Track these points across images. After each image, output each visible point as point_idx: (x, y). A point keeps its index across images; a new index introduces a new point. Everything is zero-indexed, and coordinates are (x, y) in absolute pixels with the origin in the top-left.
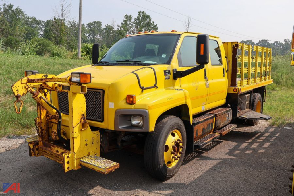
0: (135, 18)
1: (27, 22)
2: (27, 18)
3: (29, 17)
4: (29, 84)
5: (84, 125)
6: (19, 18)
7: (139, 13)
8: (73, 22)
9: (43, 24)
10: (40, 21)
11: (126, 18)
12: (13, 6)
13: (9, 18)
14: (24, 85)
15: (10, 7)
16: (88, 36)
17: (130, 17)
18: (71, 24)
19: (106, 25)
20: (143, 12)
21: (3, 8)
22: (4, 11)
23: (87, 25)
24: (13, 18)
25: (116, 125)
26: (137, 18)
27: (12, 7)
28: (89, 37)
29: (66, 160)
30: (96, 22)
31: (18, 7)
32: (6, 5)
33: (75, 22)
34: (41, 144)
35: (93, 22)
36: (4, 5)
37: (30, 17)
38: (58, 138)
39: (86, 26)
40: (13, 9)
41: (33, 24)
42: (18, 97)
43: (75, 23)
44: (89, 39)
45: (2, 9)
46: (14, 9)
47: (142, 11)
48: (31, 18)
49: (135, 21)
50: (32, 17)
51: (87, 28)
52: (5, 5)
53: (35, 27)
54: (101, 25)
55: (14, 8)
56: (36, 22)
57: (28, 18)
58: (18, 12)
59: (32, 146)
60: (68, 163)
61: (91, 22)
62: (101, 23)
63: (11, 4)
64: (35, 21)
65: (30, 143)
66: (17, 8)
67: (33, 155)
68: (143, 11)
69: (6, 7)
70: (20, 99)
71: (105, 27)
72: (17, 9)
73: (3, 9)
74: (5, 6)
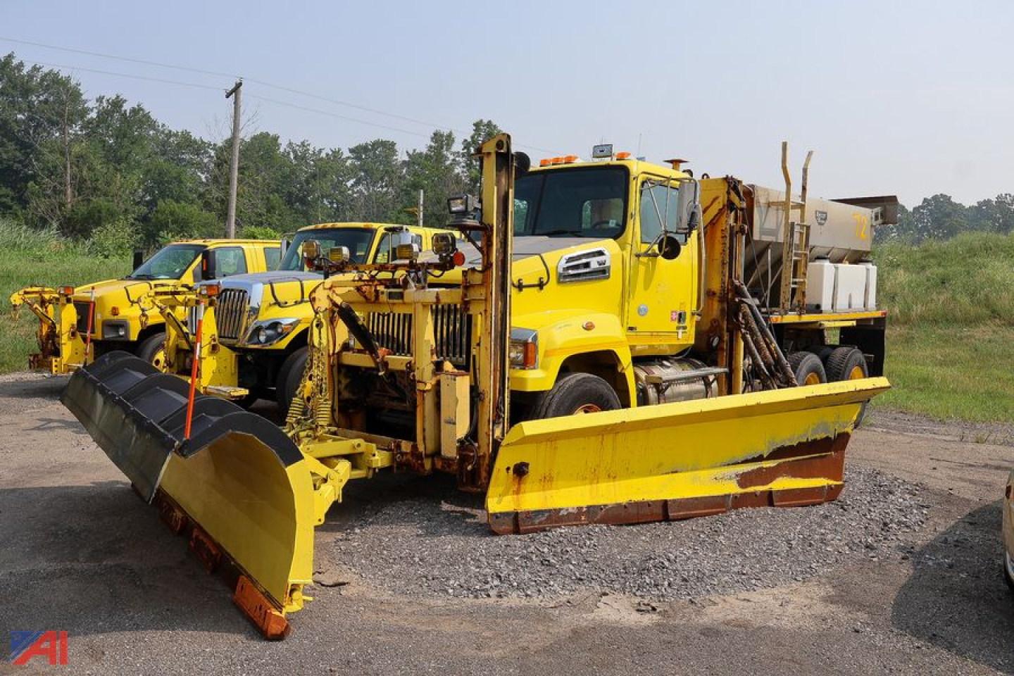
0: (465, 141)
1: (163, 146)
2: (167, 135)
3: (170, 131)
4: (26, 296)
5: (73, 334)
6: (141, 137)
7: (477, 125)
8: (300, 146)
9: (213, 153)
10: (203, 142)
11: (436, 143)
12: (125, 101)
13: (112, 136)
14: (21, 297)
15: (117, 104)
16: (352, 186)
17: (450, 139)
18: (295, 152)
19: (411, 152)
20: (489, 124)
21: (96, 108)
22: (98, 117)
23: (351, 151)
24: (125, 136)
25: (103, 334)
26: (469, 140)
27: (121, 106)
28: (355, 190)
29: (54, 364)
30: (377, 144)
31: (138, 106)
32: (104, 100)
33: (309, 145)
34: (41, 357)
35: (369, 142)
36: (97, 101)
37: (174, 131)
38: (53, 348)
39: (346, 154)
40: (125, 111)
41: (183, 153)
42: (15, 306)
43: (308, 150)
44: (355, 195)
45: (92, 110)
46: (128, 111)
47: (485, 121)
48: (176, 135)
49: (465, 148)
50: (180, 131)
51: (349, 162)
52: (100, 100)
53: (188, 162)
54: (394, 152)
55: (127, 107)
56: (191, 146)
57: (170, 134)
58: (140, 118)
59: (32, 359)
60: (56, 366)
61: (362, 142)
62: (393, 144)
63: (118, 97)
64: (187, 142)
65: (31, 355)
66: (136, 107)
67: (32, 368)
68: (489, 119)
69: (105, 104)
70: (17, 308)
71: (407, 159)
72: (135, 111)
73: (95, 111)
74: (101, 102)
